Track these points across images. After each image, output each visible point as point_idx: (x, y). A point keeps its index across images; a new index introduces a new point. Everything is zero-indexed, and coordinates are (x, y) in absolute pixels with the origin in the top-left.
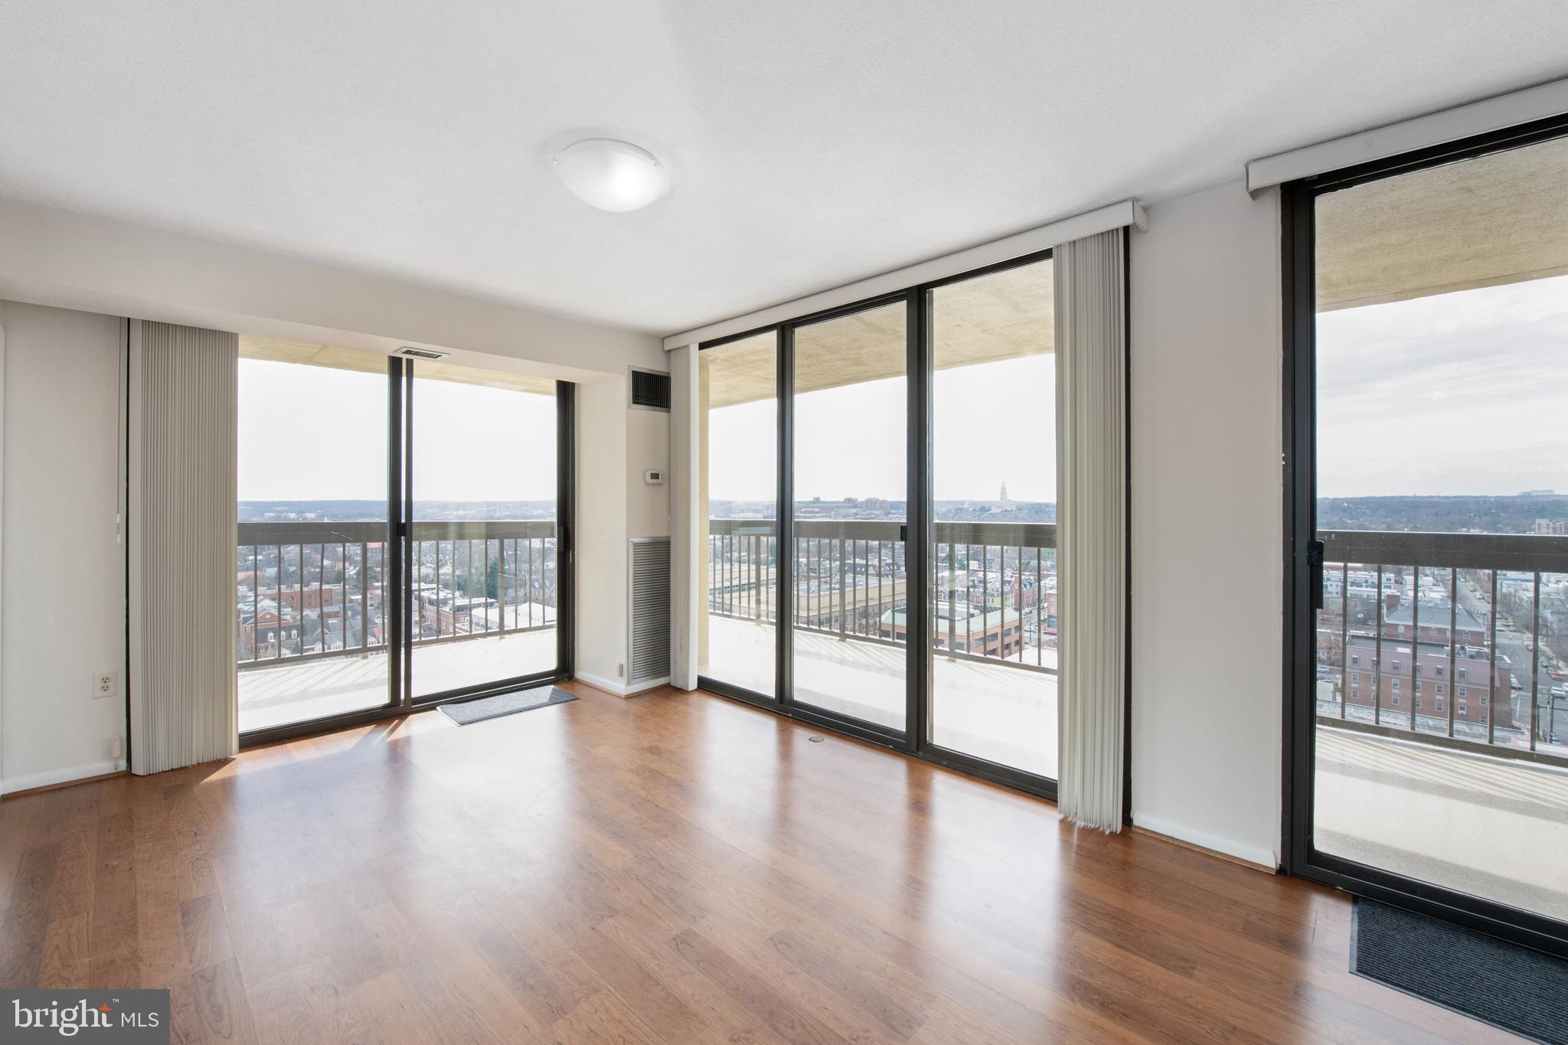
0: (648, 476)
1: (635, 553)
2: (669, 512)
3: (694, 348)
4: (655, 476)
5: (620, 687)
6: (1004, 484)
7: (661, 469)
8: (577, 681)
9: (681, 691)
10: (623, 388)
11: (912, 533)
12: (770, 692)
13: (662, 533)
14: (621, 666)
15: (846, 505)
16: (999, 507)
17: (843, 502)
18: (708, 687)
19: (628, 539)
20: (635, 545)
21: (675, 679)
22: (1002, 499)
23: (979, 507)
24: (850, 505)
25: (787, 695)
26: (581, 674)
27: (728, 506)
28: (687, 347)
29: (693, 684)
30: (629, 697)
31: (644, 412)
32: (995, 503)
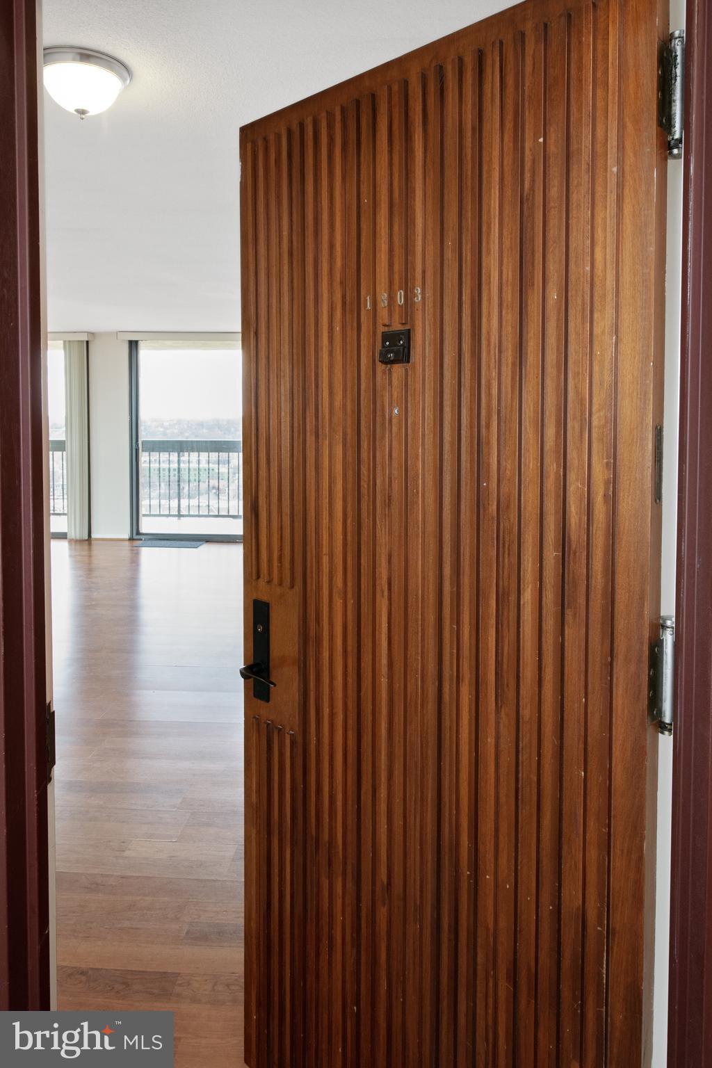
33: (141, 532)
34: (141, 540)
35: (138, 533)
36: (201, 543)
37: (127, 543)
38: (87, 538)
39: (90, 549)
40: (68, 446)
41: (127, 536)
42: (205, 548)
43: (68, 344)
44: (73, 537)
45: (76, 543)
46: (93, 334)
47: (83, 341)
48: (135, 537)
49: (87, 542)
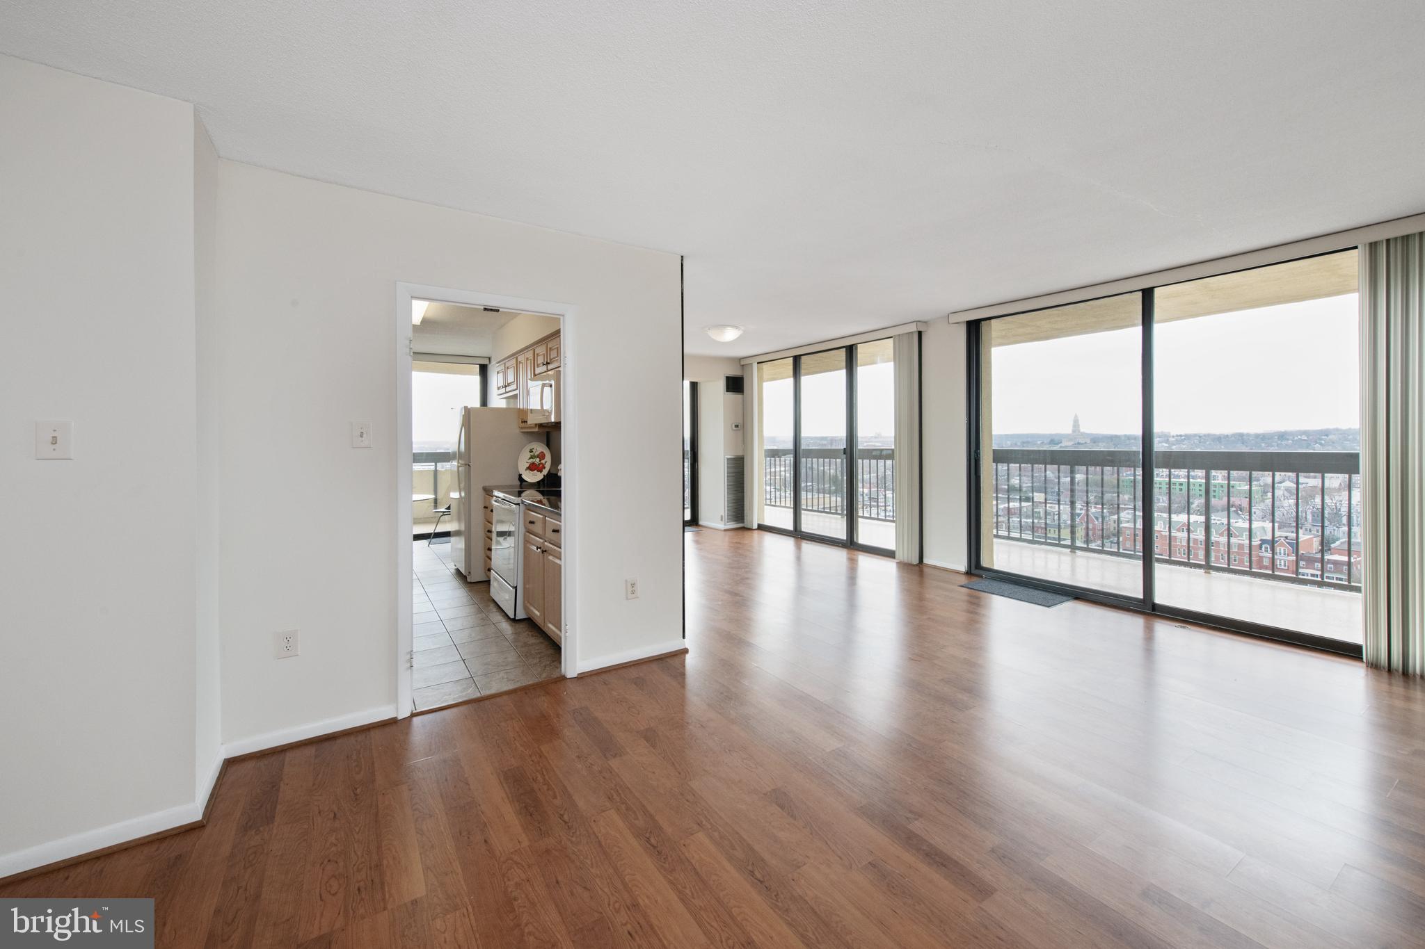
0: (734, 426)
1: (726, 462)
2: (744, 444)
3: (755, 365)
4: (737, 426)
5: (722, 526)
6: (1076, 416)
7: (739, 422)
8: (699, 526)
9: (750, 529)
10: (721, 384)
11: (848, 451)
12: (791, 528)
13: (740, 454)
14: (722, 516)
16: (1071, 440)
18: (762, 528)
19: (724, 456)
20: (728, 459)
21: (746, 524)
22: (1074, 431)
23: (1049, 440)
25: (798, 529)
26: (701, 523)
27: (773, 440)
28: (751, 364)
29: (755, 526)
30: (725, 530)
31: (731, 396)
32: (1067, 436)
33: (983, 564)
34: (982, 577)
35: (978, 566)
36: (1065, 599)
37: (964, 579)
38: (917, 562)
39: (923, 579)
40: (897, 454)
41: (962, 568)
43: (898, 339)
44: (901, 559)
45: (904, 566)
46: (925, 322)
47: (912, 332)
48: (973, 571)
49: (917, 568)
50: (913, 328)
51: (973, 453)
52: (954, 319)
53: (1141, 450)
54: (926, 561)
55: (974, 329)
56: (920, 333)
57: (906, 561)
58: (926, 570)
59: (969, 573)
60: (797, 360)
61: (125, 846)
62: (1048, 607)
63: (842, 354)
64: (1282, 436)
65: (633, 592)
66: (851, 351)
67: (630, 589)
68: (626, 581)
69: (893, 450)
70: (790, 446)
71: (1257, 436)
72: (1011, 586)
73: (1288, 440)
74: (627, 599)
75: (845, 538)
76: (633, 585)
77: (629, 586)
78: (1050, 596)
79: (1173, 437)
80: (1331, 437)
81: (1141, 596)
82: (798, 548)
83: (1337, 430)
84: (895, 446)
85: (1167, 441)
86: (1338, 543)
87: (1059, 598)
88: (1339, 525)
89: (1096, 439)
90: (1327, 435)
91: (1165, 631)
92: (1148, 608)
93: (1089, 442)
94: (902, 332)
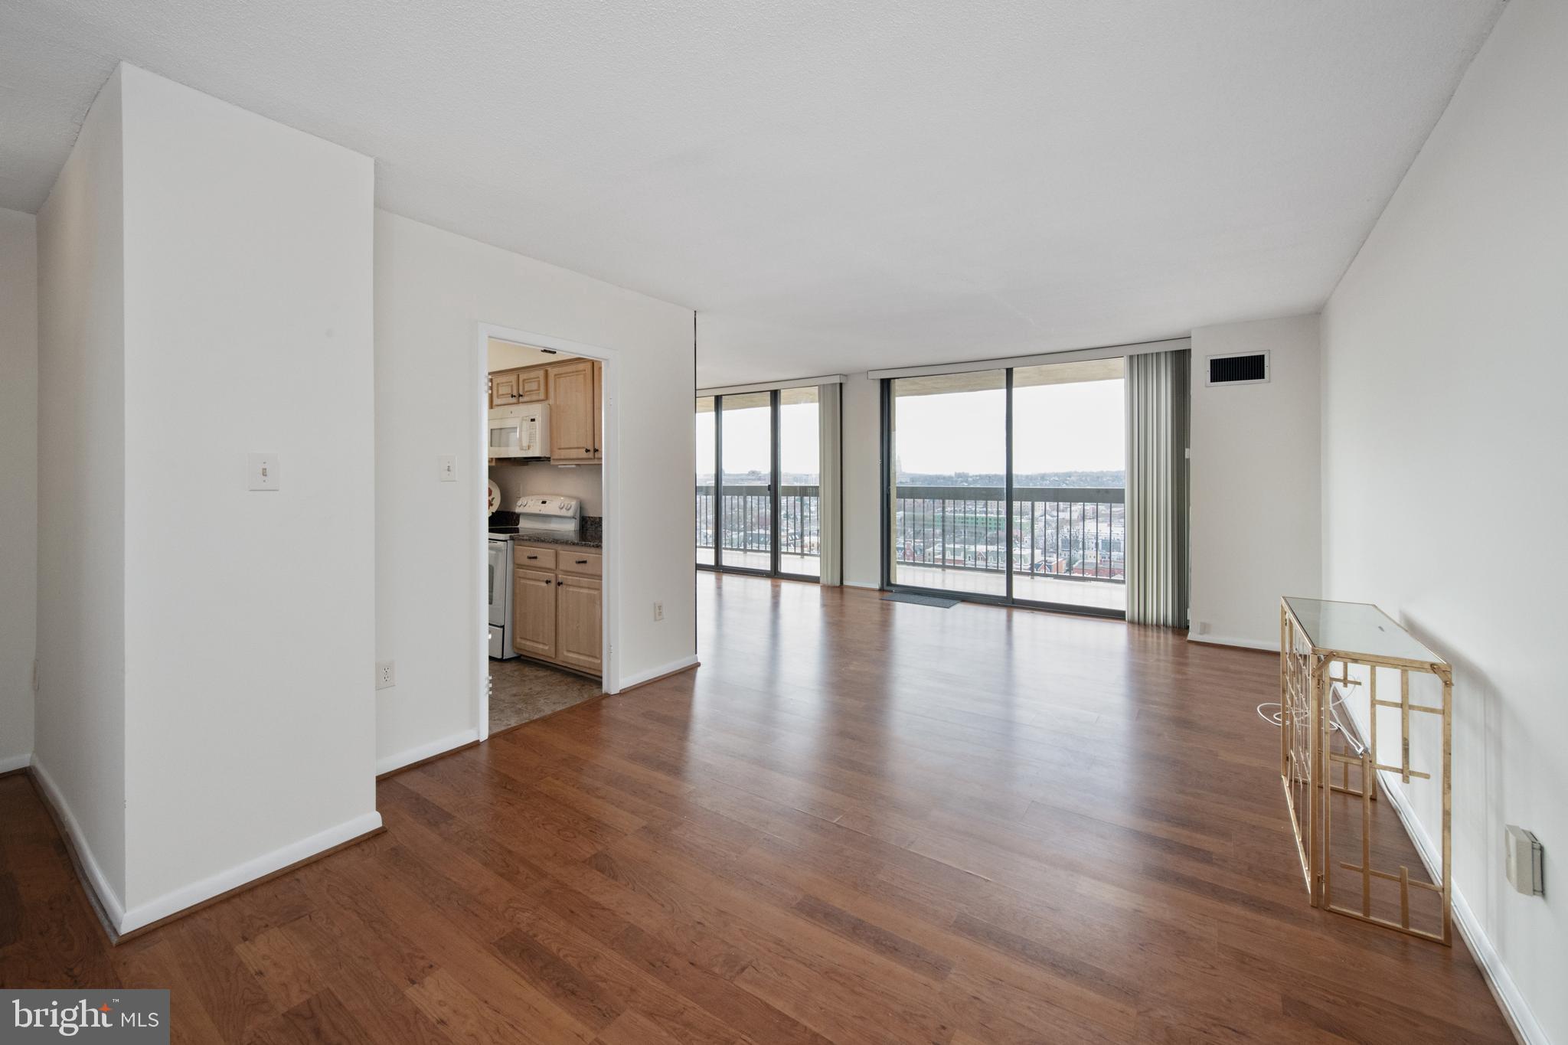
11: (772, 488)
12: (712, 563)
15: (750, 477)
17: (748, 475)
24: (754, 477)
25: (719, 564)
33: (893, 582)
34: (892, 592)
35: (889, 584)
36: (955, 602)
37: (877, 594)
38: (838, 584)
39: (842, 598)
40: (821, 491)
41: (877, 586)
42: (960, 608)
43: (822, 388)
44: (826, 583)
45: (827, 589)
46: (846, 376)
47: (836, 384)
48: (886, 588)
49: (839, 589)
50: (837, 380)
51: (885, 489)
52: (872, 375)
53: (1005, 487)
54: (846, 583)
55: (886, 385)
56: (841, 384)
57: (829, 583)
58: (845, 589)
59: (882, 590)
60: (718, 400)
61: (327, 854)
62: (948, 608)
63: (767, 397)
64: (1043, 477)
65: (660, 613)
66: (775, 396)
67: (658, 611)
68: (655, 604)
69: (817, 487)
70: (712, 483)
71: (1027, 477)
72: (917, 596)
73: (1046, 480)
74: (655, 620)
75: (769, 569)
76: (660, 607)
77: (657, 608)
78: (946, 601)
79: (971, 477)
80: (1073, 478)
81: (1005, 595)
82: (719, 581)
83: (1076, 472)
84: (820, 483)
85: (967, 481)
86: (1077, 564)
87: (952, 602)
88: (1077, 549)
89: (913, 479)
90: (1070, 477)
91: (1020, 617)
92: (1009, 603)
93: (909, 481)
94: (825, 383)
